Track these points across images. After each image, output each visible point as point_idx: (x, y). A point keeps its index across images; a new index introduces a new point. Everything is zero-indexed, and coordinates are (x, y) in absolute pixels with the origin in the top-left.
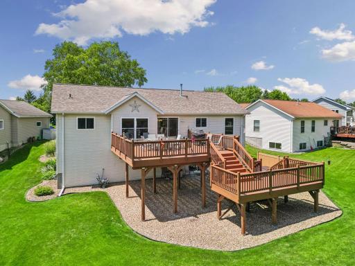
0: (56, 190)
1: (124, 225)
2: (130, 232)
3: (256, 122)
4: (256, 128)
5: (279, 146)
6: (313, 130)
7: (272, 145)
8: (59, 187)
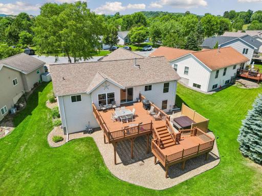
0: (64, 136)
1: (106, 168)
2: (110, 174)
3: (187, 68)
4: (186, 72)
5: (199, 86)
6: (224, 74)
7: (195, 85)
8: (65, 134)
